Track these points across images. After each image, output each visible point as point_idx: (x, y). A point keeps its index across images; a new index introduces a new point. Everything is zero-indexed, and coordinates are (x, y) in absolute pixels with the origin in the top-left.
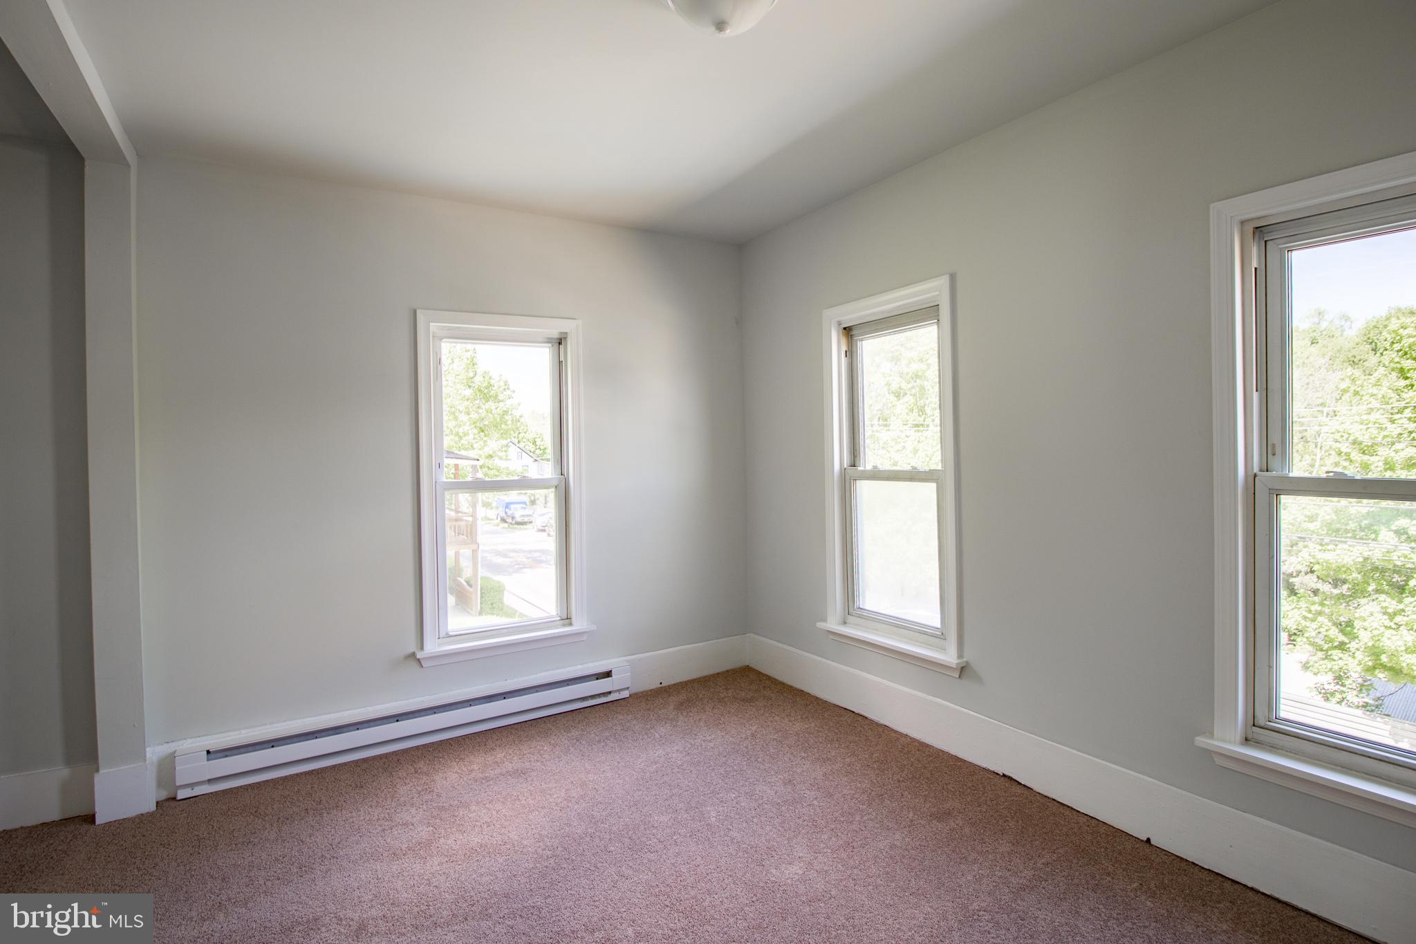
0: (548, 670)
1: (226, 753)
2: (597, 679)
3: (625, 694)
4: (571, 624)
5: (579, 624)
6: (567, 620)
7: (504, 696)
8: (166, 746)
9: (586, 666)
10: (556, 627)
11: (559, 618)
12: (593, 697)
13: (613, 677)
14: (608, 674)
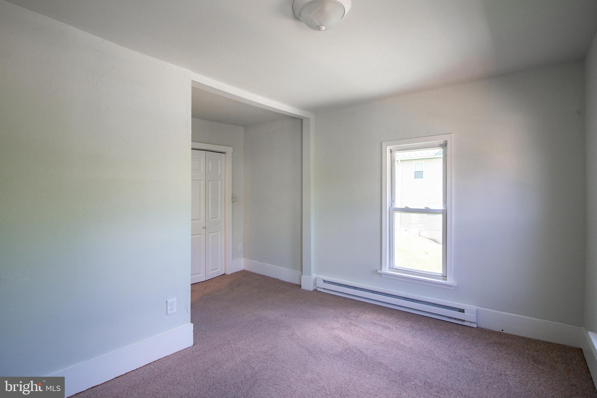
0: (433, 297)
1: (329, 283)
2: (459, 311)
3: (475, 326)
4: (446, 280)
5: (449, 281)
6: (445, 277)
7: (412, 300)
8: (317, 275)
9: (454, 302)
10: (439, 279)
11: (441, 275)
12: (455, 319)
13: (465, 313)
14: (462, 311)
